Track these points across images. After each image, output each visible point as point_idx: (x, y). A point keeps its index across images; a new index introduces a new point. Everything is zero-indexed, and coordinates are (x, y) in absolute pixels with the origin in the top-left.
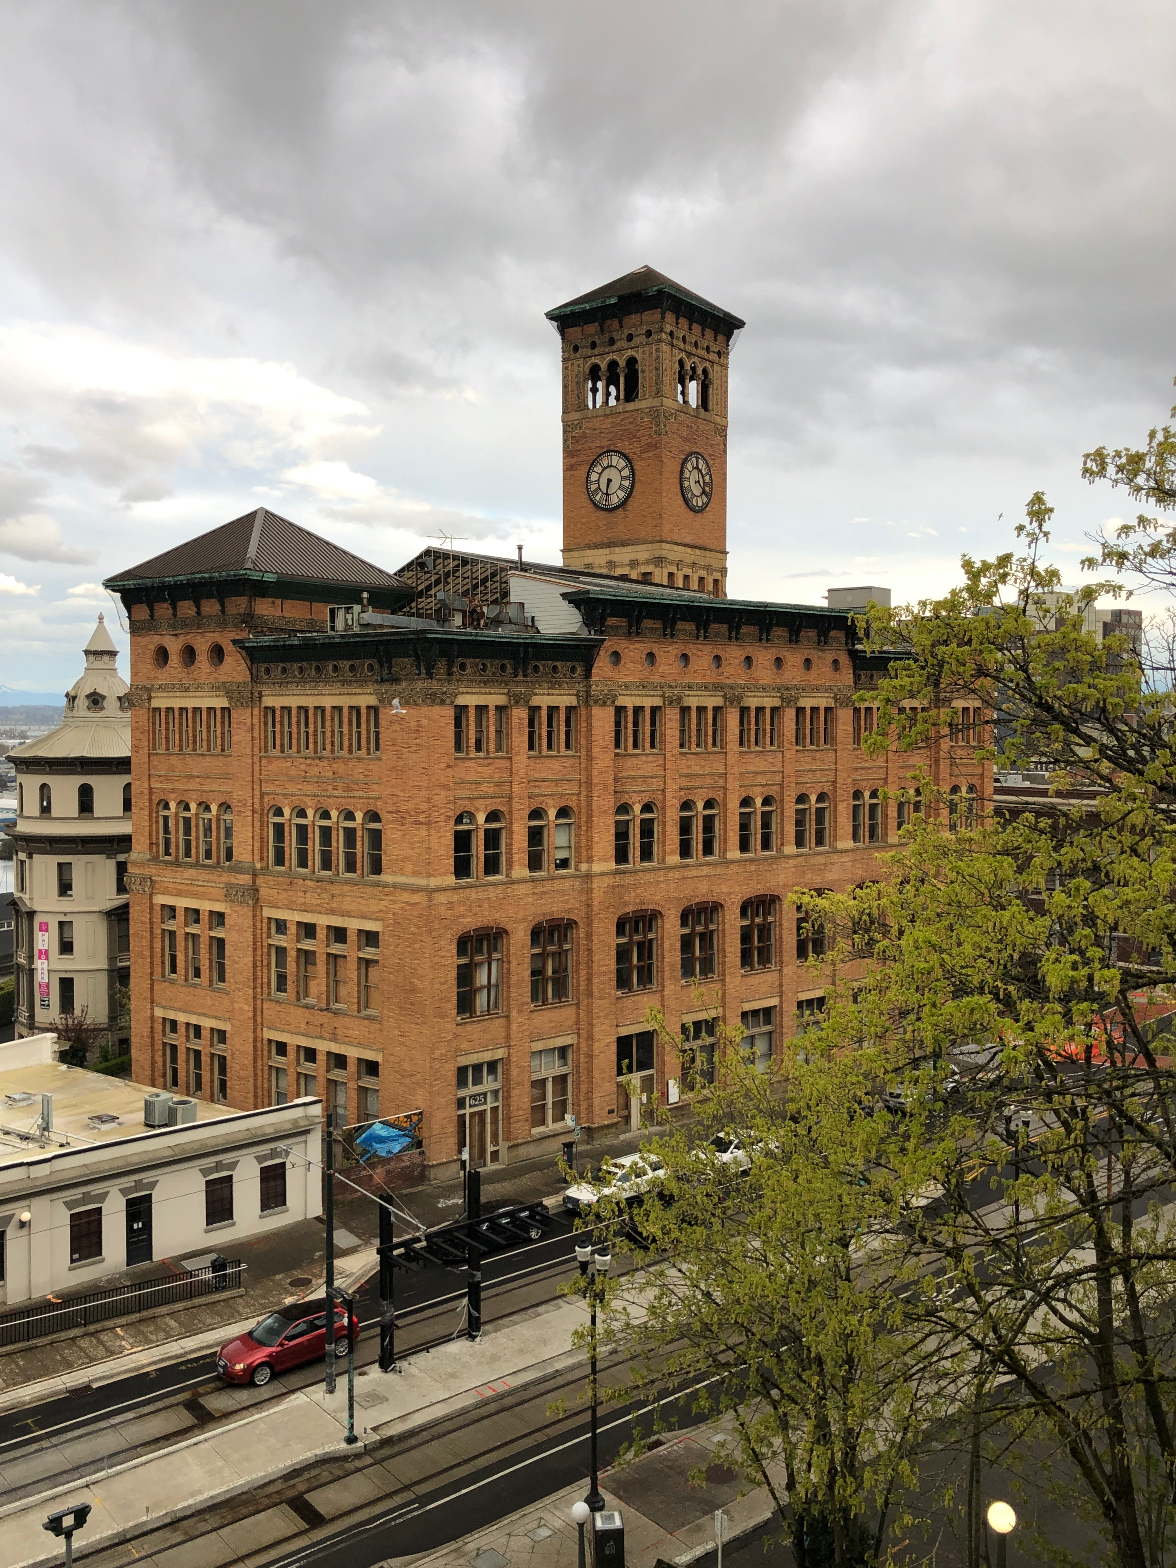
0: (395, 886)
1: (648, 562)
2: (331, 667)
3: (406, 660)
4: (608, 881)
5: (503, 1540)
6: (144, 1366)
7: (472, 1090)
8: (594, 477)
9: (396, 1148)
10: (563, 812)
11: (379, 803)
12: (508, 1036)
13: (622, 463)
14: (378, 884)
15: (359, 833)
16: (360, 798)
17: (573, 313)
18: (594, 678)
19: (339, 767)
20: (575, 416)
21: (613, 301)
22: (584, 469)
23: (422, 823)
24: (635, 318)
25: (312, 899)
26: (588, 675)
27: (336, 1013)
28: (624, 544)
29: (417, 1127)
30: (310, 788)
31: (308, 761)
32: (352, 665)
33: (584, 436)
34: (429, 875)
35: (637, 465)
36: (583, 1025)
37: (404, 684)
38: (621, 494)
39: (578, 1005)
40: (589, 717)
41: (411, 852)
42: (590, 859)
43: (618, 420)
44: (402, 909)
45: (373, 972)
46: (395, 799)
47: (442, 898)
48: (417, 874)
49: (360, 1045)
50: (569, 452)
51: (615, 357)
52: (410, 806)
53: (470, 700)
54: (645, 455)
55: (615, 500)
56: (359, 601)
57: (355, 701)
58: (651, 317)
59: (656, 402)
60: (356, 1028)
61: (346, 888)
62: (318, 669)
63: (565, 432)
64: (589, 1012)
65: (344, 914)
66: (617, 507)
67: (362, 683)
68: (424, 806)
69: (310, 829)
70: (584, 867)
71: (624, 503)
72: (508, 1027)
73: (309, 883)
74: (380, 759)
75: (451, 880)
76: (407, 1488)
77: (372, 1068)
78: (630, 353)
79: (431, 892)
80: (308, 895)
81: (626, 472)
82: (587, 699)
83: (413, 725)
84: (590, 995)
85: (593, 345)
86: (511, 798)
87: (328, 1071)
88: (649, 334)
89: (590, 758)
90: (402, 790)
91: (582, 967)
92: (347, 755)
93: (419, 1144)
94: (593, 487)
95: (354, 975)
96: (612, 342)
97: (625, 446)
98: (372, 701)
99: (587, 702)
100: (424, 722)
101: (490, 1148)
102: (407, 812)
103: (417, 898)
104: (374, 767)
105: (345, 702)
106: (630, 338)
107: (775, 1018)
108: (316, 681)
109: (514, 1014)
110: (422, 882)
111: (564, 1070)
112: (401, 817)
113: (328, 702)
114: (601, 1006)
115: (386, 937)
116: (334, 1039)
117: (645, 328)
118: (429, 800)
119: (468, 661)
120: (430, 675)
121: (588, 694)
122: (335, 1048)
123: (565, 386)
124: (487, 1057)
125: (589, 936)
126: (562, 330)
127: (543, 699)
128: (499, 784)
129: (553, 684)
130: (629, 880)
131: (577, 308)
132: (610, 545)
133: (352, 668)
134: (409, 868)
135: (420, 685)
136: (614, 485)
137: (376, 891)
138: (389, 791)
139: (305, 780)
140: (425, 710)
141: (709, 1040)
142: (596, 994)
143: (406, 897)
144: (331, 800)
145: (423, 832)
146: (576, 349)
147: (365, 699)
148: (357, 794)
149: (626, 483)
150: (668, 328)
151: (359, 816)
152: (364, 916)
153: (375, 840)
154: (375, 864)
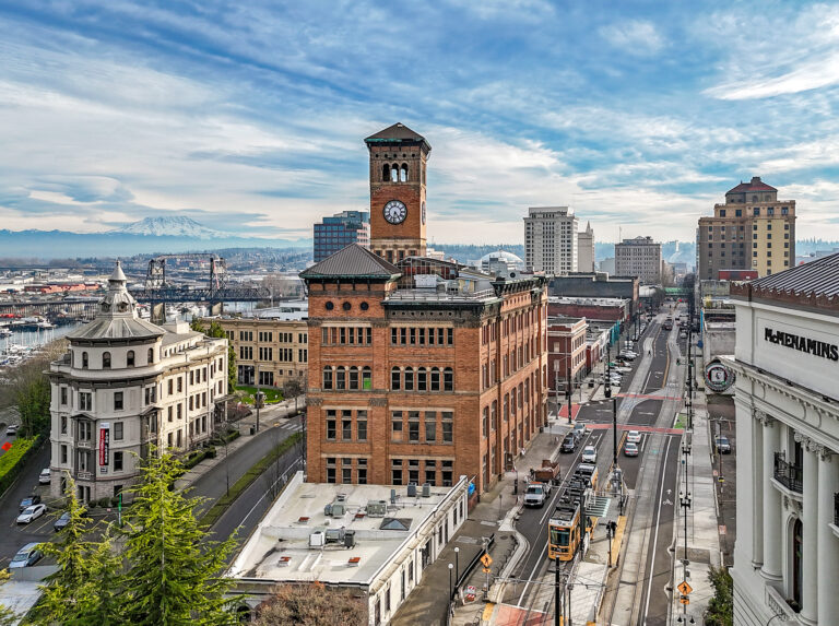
0: (460, 395)
1: (413, 246)
2: (429, 313)
8: (387, 210)
11: (452, 364)
12: (488, 445)
13: (401, 206)
14: (452, 394)
15: (441, 375)
16: (442, 362)
17: (378, 142)
19: (432, 351)
20: (377, 184)
22: (382, 207)
24: (407, 148)
25: (418, 401)
26: (499, 311)
27: (430, 445)
28: (402, 238)
29: (475, 482)
30: (415, 359)
31: (415, 348)
33: (381, 192)
34: (479, 390)
35: (409, 207)
36: (498, 438)
38: (401, 218)
39: (497, 431)
40: (500, 326)
41: (469, 382)
42: (500, 377)
43: (399, 188)
44: (465, 403)
46: (462, 362)
47: (481, 397)
49: (443, 455)
50: (373, 198)
51: (397, 162)
52: (470, 365)
54: (412, 203)
55: (398, 220)
57: (441, 326)
58: (415, 149)
61: (435, 396)
64: (500, 433)
65: (434, 406)
66: (399, 224)
67: (446, 319)
68: (476, 365)
69: (414, 375)
71: (401, 223)
72: (489, 441)
74: (452, 347)
75: (482, 390)
77: (448, 464)
78: (405, 162)
79: (479, 396)
80: (416, 400)
81: (403, 210)
82: (499, 319)
84: (500, 426)
85: (386, 156)
87: (425, 467)
88: (413, 155)
89: (500, 340)
90: (467, 359)
91: (498, 416)
92: (435, 346)
93: (476, 488)
94: (387, 214)
95: (440, 430)
96: (395, 156)
97: (402, 199)
98: (450, 326)
99: (498, 321)
100: (477, 334)
102: (467, 367)
103: (473, 398)
104: (451, 350)
105: (435, 326)
106: (404, 156)
108: (421, 319)
110: (476, 392)
111: (494, 455)
112: (463, 369)
113: (427, 326)
115: (456, 414)
116: (429, 454)
117: (411, 153)
118: (478, 362)
122: (429, 458)
125: (500, 405)
126: (370, 147)
131: (381, 141)
132: (396, 238)
133: (440, 314)
134: (469, 388)
136: (397, 214)
138: (458, 360)
139: (414, 356)
143: (468, 398)
144: (427, 363)
145: (476, 374)
146: (377, 156)
147: (446, 325)
148: (440, 361)
149: (403, 214)
151: (442, 369)
152: (445, 406)
153: (448, 377)
154: (448, 387)
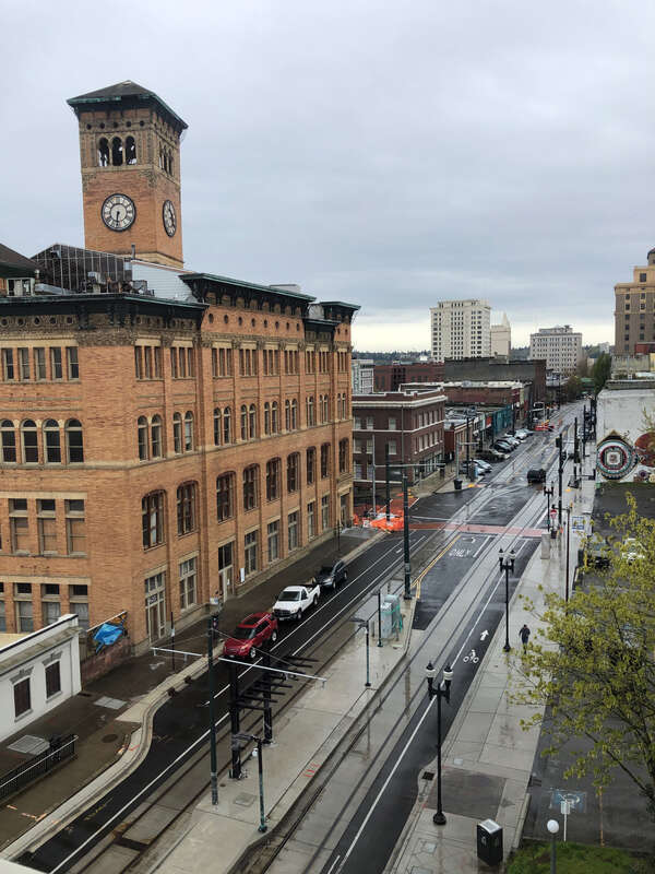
0: (97, 468)
2: (33, 320)
3: (102, 315)
4: (213, 456)
5: (413, 859)
6: (56, 827)
7: (152, 593)
8: (107, 210)
9: (114, 637)
10: (188, 414)
11: (79, 414)
12: (168, 557)
13: (127, 202)
14: (82, 468)
15: (62, 435)
16: (62, 410)
17: (87, 103)
18: (202, 330)
19: (44, 390)
20: (90, 170)
21: (117, 99)
22: (98, 206)
23: (118, 425)
24: (132, 112)
25: (23, 482)
26: (198, 328)
27: (48, 557)
29: (124, 623)
30: (14, 406)
31: (14, 387)
32: (52, 319)
33: (98, 183)
34: (126, 459)
35: (138, 205)
36: (203, 544)
37: (99, 332)
38: (127, 222)
39: (199, 533)
40: (200, 355)
41: (110, 445)
42: (204, 443)
43: (123, 175)
44: (104, 483)
45: (79, 528)
46: (95, 410)
47: (134, 473)
48: (116, 459)
49: (70, 576)
50: (87, 192)
51: (119, 135)
52: (109, 413)
53: (142, 342)
54: (143, 199)
55: (123, 225)
56: (34, 276)
57: (55, 344)
58: (143, 114)
59: (149, 166)
60: (65, 566)
61: (53, 473)
62: (20, 322)
63: (83, 179)
64: (206, 536)
65: (51, 490)
66: (124, 230)
67: (62, 330)
68: (120, 413)
69: (16, 434)
70: (200, 448)
71: (129, 228)
72: (168, 551)
73: (20, 471)
74: (79, 383)
75: (138, 461)
76: (321, 847)
77: (81, 590)
78: (129, 134)
79: (127, 470)
80: (19, 479)
81: (130, 208)
82: (199, 343)
83: (108, 359)
84: (206, 525)
85: (102, 126)
86: (164, 407)
87: (42, 597)
88: (141, 123)
89: (202, 381)
90: (102, 404)
91: (201, 509)
92: (49, 381)
93: (126, 633)
94: (107, 216)
95: (63, 531)
96: (116, 125)
97: (128, 192)
98: (72, 343)
99: (199, 345)
100: (119, 357)
101: (160, 627)
102: (106, 418)
103: (117, 475)
104: (75, 388)
105: (46, 344)
106: (129, 124)
107: (279, 527)
108: (20, 331)
109: (171, 542)
110: (120, 464)
111: (193, 573)
112: (100, 422)
113: (30, 345)
114: (211, 530)
115: (90, 503)
116: (47, 574)
117: (139, 120)
118: (124, 409)
119: (141, 317)
120: (122, 325)
121: (200, 339)
122: (48, 581)
123: (82, 150)
124: (157, 571)
125: (205, 490)
126: (78, 114)
127: (177, 344)
128: (158, 398)
129: (183, 334)
130: (221, 454)
131: (91, 100)
132: (120, 253)
133: (53, 321)
134: (108, 455)
135: (114, 332)
136: (122, 216)
137: (81, 472)
138: (89, 404)
139: (11, 400)
140: (118, 349)
141: (254, 543)
142: (209, 524)
143: (108, 474)
144: (35, 413)
145: (120, 430)
146: (89, 127)
147: (65, 342)
148: (57, 407)
149: (131, 215)
150: (154, 122)
151: (61, 423)
152: (69, 490)
153: (76, 439)
154: (77, 455)
